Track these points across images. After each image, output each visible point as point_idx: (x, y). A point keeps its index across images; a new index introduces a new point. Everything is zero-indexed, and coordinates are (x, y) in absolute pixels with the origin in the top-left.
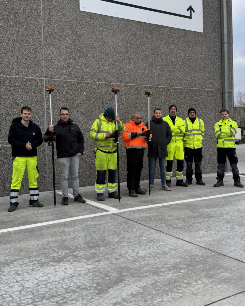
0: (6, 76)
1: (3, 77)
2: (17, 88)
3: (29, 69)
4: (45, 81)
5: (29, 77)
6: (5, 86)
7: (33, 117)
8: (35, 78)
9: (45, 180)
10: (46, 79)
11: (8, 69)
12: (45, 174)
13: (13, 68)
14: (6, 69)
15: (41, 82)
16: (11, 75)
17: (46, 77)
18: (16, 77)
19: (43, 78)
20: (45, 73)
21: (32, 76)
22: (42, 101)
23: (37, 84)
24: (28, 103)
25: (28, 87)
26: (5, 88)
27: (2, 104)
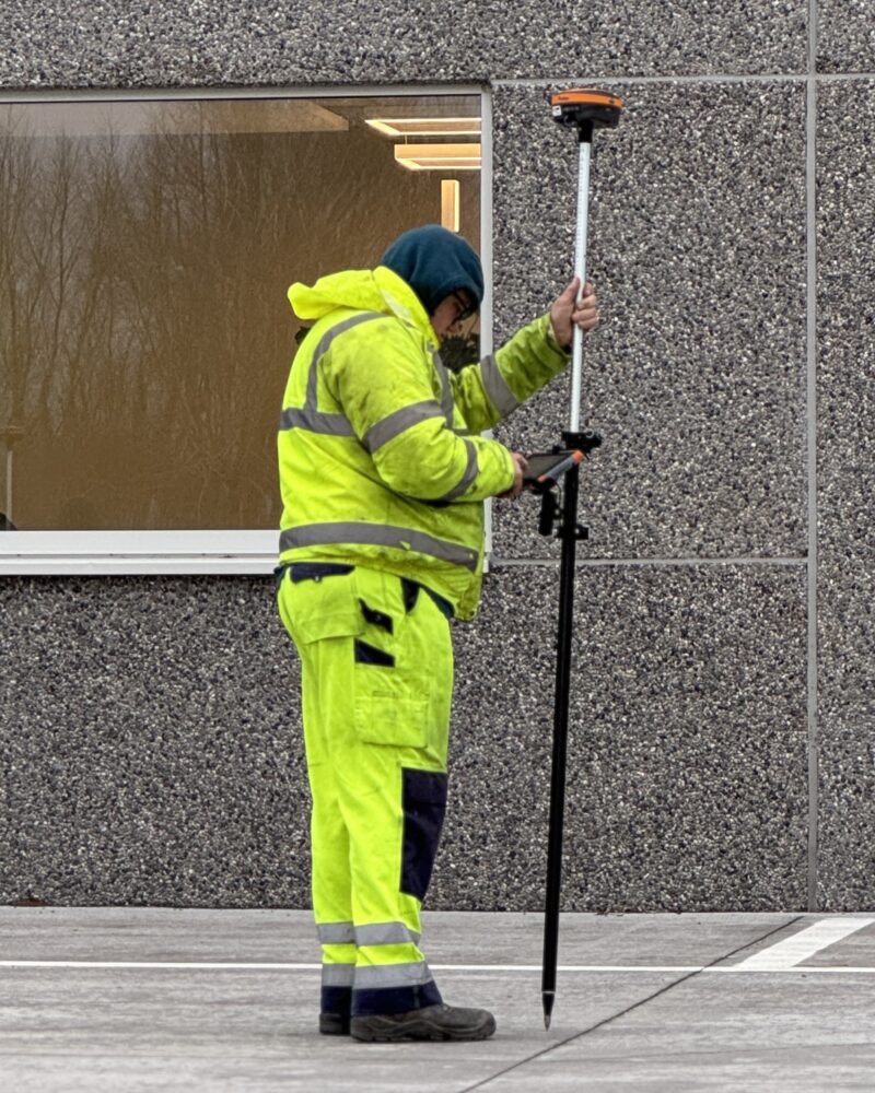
0: (543, 84)
1: (523, 95)
2: (614, 163)
3: (700, 22)
4: (812, 97)
5: (699, 80)
8: (745, 80)
10: (823, 78)
11: (559, 37)
13: (595, 24)
14: (548, 31)
15: (787, 108)
16: (580, 75)
17: (820, 67)
18: (614, 81)
19: (803, 78)
20: (818, 34)
21: (722, 66)
22: (790, 241)
23: (757, 122)
25: (688, 146)
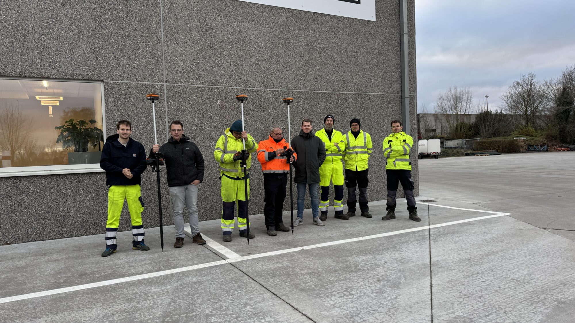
0: (114, 81)
1: (111, 83)
2: (129, 97)
3: (144, 72)
4: (165, 87)
5: (145, 83)
6: (113, 93)
7: (151, 132)
8: (153, 83)
9: (168, 211)
10: (167, 84)
11: (117, 73)
12: (167, 205)
13: (124, 71)
14: (115, 72)
15: (161, 89)
16: (122, 80)
17: (167, 82)
18: (128, 82)
19: (163, 84)
20: (166, 76)
21: (148, 81)
22: (163, 112)
23: (156, 91)
24: (144, 115)
25: (143, 94)
26: (114, 97)
27: (110, 117)
